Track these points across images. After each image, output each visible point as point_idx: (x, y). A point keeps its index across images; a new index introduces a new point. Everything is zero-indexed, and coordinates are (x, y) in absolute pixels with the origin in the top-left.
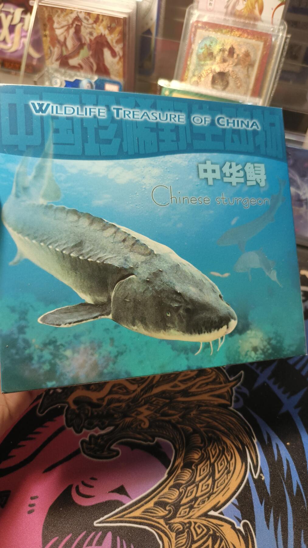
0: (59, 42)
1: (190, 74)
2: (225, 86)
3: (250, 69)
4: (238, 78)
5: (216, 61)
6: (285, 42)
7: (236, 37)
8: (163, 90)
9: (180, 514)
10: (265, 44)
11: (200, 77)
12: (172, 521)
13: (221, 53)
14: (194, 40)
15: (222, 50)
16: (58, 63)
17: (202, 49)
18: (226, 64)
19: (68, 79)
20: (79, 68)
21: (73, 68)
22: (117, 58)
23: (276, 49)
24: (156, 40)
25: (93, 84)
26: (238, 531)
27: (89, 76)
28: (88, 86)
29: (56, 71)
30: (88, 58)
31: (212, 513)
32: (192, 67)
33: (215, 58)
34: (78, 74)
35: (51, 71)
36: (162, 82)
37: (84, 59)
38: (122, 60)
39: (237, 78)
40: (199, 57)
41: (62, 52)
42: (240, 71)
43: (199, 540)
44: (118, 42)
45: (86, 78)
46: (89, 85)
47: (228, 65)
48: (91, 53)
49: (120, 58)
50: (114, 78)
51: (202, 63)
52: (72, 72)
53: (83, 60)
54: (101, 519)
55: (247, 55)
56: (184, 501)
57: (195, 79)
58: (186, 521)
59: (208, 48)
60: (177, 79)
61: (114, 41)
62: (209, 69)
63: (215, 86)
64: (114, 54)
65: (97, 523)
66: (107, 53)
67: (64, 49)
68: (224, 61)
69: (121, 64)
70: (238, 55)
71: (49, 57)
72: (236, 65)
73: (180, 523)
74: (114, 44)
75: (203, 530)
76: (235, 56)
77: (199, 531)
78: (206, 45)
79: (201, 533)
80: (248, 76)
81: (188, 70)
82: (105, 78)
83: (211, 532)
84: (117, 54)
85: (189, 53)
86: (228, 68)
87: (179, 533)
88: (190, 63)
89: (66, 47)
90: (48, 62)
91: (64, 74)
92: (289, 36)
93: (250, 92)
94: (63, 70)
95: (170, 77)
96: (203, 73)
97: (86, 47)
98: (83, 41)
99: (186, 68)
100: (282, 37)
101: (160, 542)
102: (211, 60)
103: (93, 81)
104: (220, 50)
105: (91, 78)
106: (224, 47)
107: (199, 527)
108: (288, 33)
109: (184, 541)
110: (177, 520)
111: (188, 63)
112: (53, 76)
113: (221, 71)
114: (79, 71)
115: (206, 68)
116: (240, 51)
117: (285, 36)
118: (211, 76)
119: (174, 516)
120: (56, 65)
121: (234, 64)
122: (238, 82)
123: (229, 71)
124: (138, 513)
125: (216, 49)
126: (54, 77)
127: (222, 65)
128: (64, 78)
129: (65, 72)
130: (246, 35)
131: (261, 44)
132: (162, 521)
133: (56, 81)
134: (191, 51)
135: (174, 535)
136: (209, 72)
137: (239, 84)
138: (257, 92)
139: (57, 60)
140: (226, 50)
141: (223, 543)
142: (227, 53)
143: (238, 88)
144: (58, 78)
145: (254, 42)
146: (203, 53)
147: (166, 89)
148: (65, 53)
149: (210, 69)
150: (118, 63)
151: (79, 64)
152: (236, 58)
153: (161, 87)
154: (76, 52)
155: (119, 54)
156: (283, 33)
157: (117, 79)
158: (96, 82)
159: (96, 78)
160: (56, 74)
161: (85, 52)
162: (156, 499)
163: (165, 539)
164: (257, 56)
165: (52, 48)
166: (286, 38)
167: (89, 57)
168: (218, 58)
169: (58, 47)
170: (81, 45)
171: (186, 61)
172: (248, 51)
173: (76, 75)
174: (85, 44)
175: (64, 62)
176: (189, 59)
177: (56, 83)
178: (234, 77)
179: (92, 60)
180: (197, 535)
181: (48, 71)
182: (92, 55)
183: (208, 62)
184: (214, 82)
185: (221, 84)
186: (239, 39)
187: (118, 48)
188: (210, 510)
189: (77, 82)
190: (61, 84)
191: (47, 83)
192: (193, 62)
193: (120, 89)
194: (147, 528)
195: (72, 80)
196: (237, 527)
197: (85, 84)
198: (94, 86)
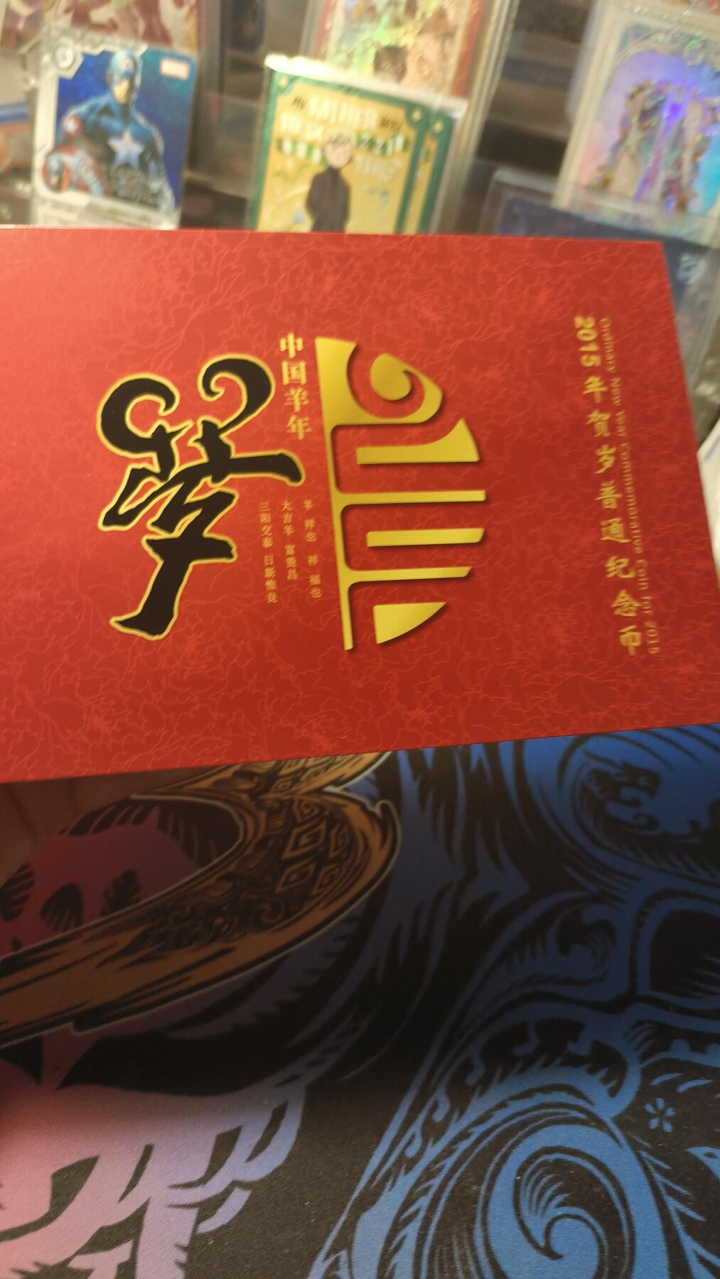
1: (331, 47)
2: (400, 74)
5: (382, 23)
8: (276, 77)
9: (277, 787)
11: (350, 56)
12: (262, 797)
16: (69, 17)
18: (401, 31)
19: (88, 50)
21: (99, 27)
25: (138, 60)
26: (371, 815)
27: (131, 43)
28: (128, 65)
29: (65, 32)
31: (330, 789)
32: (335, 35)
33: (380, 17)
34: (109, 39)
35: (54, 33)
36: (274, 61)
38: (195, 12)
39: (422, 60)
40: (348, 14)
43: (304, 823)
45: (123, 47)
46: (131, 63)
47: (406, 33)
49: (191, 10)
51: (356, 26)
52: (97, 36)
55: (441, 14)
56: (286, 771)
57: (341, 57)
58: (287, 797)
60: (306, 54)
62: (368, 40)
68: (397, 23)
69: (192, 21)
70: (424, 14)
72: (421, 32)
73: (276, 800)
75: (313, 811)
76: (419, 15)
77: (306, 811)
79: (309, 814)
81: (328, 39)
83: (327, 813)
85: (329, 6)
87: (272, 813)
88: (332, 25)
90: (49, 16)
91: (79, 40)
93: (447, 88)
94: (78, 32)
95: (291, 51)
96: (357, 47)
99: (323, 35)
101: (240, 824)
102: (371, 21)
103: (138, 54)
105: (135, 48)
107: (307, 806)
109: (280, 823)
110: (270, 796)
111: (328, 25)
112: (59, 43)
115: (364, 36)
118: (372, 53)
119: (267, 790)
120: (65, 22)
121: (417, 32)
124: (204, 785)
126: (61, 45)
127: (393, 32)
128: (79, 48)
129: (82, 37)
132: (245, 797)
133: (64, 54)
135: (263, 815)
136: (369, 45)
137: (426, 73)
138: (462, 87)
139: (67, 11)
141: (345, 829)
142: (401, 8)
144: (68, 47)
146: (356, 7)
147: (282, 75)
149: (371, 40)
150: (187, 18)
153: (272, 72)
157: (185, 51)
158: (143, 56)
159: (143, 48)
160: (64, 40)
162: (236, 768)
163: (250, 821)
164: (461, 18)
168: (385, 19)
171: (324, 21)
173: (102, 42)
176: (329, 18)
177: (64, 58)
180: (303, 815)
181: (48, 33)
183: (367, 26)
188: (328, 785)
189: (106, 57)
190: (74, 61)
191: (46, 58)
192: (337, 22)
193: (191, 72)
194: (218, 804)
195: (97, 51)
196: (370, 808)
197: (121, 61)
198: (140, 65)
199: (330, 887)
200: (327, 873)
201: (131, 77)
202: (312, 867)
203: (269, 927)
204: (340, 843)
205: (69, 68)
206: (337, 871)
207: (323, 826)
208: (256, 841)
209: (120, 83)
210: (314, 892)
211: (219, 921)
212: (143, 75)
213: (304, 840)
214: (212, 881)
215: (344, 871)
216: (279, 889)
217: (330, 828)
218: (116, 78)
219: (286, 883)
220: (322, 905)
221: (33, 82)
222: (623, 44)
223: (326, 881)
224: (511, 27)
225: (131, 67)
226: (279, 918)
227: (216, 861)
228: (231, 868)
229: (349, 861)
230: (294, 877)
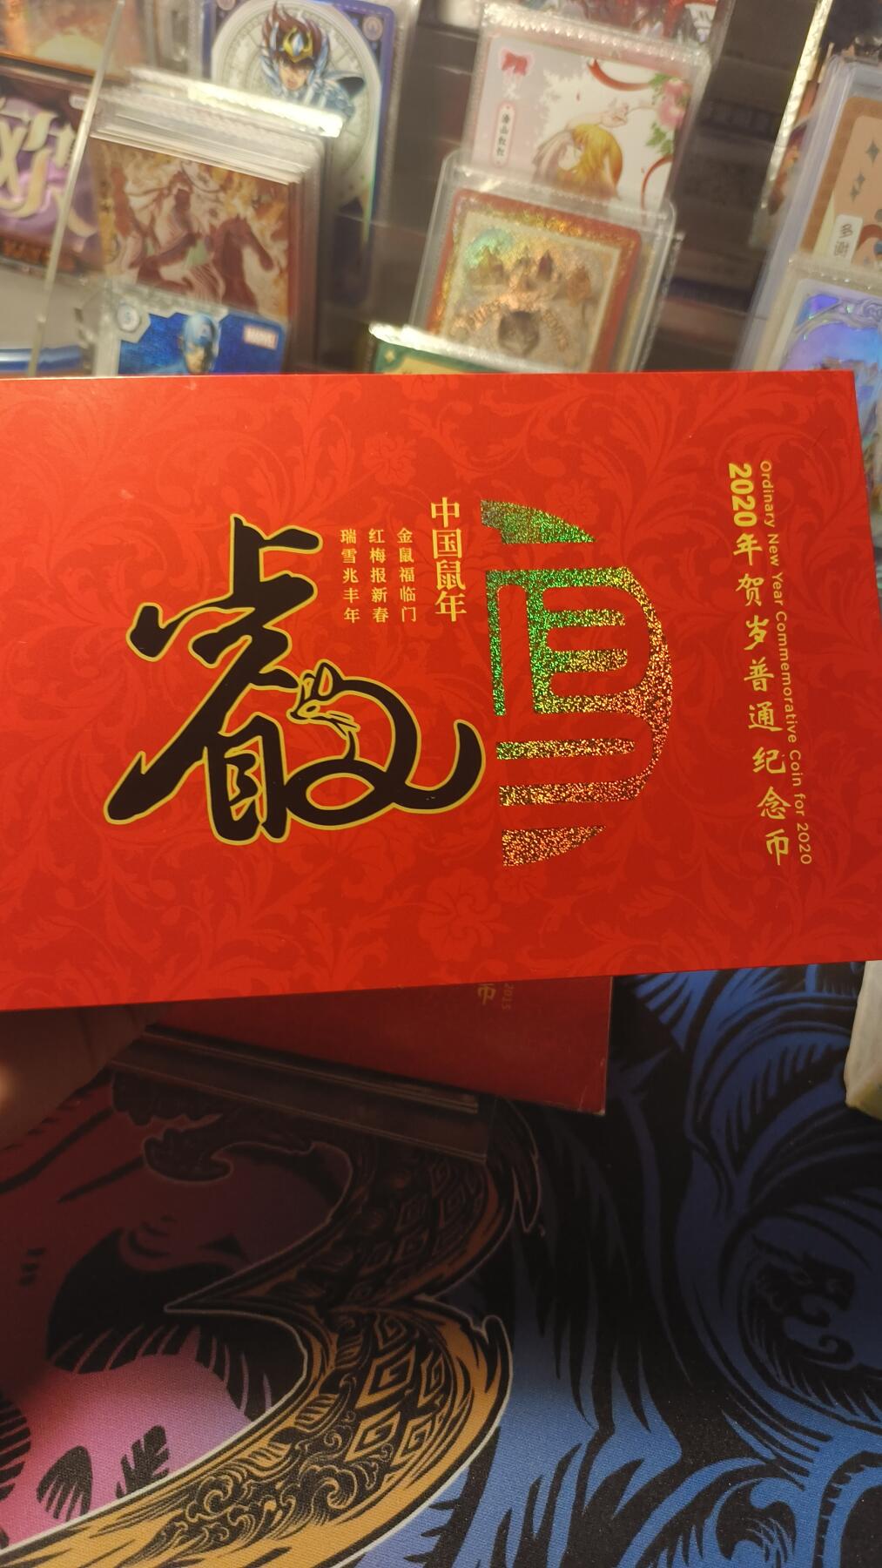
0: (138, 226)
1: (449, 312)
2: (531, 345)
3: (589, 310)
4: (560, 327)
5: (511, 285)
6: (671, 251)
7: (557, 234)
8: (381, 348)
9: (353, 1297)
10: (623, 255)
11: (471, 321)
12: (334, 1310)
13: (522, 268)
14: (460, 235)
15: (524, 262)
16: (135, 272)
17: (477, 256)
18: (533, 295)
19: (157, 311)
20: (184, 286)
21: (171, 286)
22: (274, 273)
23: (649, 267)
24: (372, 228)
25: (217, 325)
26: (474, 1337)
27: (208, 307)
28: (204, 331)
29: (130, 290)
30: (205, 268)
31: (423, 1298)
32: (453, 296)
33: (508, 279)
34: (182, 300)
35: (116, 290)
36: (380, 331)
37: (198, 269)
38: (286, 276)
39: (558, 327)
40: (471, 276)
41: (144, 249)
42: (567, 313)
43: (388, 1351)
44: (276, 236)
45: (200, 310)
46: (208, 328)
47: (539, 297)
48: (212, 255)
49: (281, 272)
50: (266, 313)
51: (478, 287)
52: (168, 297)
53: (195, 270)
54: (180, 1300)
55: (582, 276)
56: (366, 1271)
57: (461, 323)
58: (364, 1311)
59: (491, 255)
60: (417, 325)
61: (268, 234)
62: (493, 304)
63: (508, 343)
64: (266, 261)
65: (171, 1307)
66: (250, 260)
67: (149, 242)
68: (529, 286)
69: (283, 285)
70: (560, 276)
71: (114, 258)
72: (556, 298)
73: (351, 1315)
74: (266, 240)
75: (399, 1332)
76: (555, 275)
77: (390, 1333)
78: (487, 248)
79: (395, 1336)
80: (585, 324)
81: (445, 303)
82: (244, 313)
83: (417, 1336)
84: (275, 263)
85: (446, 264)
86: (539, 304)
87: (346, 1334)
88: (450, 287)
89: (155, 239)
90: (110, 269)
91: (147, 300)
92: (680, 237)
94: (145, 290)
95: (399, 320)
96: (480, 312)
97: (201, 244)
98: (195, 228)
99: (438, 298)
100: (665, 238)
101: (305, 1353)
102: (498, 282)
103: (216, 320)
104: (520, 262)
105: (213, 312)
106: (530, 256)
107: (391, 1325)
108: (678, 228)
109: (356, 1350)
110: (344, 1308)
111: (445, 286)
112: (122, 302)
113: (522, 309)
114: (184, 294)
115: (487, 300)
116: (567, 265)
117: (670, 235)
118: (497, 318)
119: (339, 1300)
120: (130, 276)
121: (552, 296)
122: (560, 336)
123: (539, 311)
124: (260, 1291)
125: (509, 258)
126: (125, 304)
127: (524, 296)
128: (147, 309)
129: (151, 295)
130: (579, 231)
131: (615, 254)
132: (312, 1310)
133: (128, 313)
134: (451, 262)
135: (335, 1337)
136: (493, 309)
137: (562, 342)
139: (132, 265)
140: (534, 262)
141: (441, 1360)
142: (534, 269)
143: (562, 349)
144: (133, 307)
145: (597, 246)
146: (480, 265)
147: (390, 346)
148: (151, 251)
149: (496, 304)
150: (276, 282)
151: (185, 279)
152: (558, 283)
153: (378, 342)
154: (177, 252)
155: (279, 263)
156: (666, 230)
157: (273, 318)
158: (223, 322)
159: (223, 312)
160: (128, 299)
161: (198, 254)
162: (303, 1266)
163: (317, 1346)
164: (605, 281)
165: (120, 238)
166: (674, 241)
167: (207, 265)
168: (515, 280)
169: (134, 237)
170: (191, 239)
171: (440, 281)
172: (583, 268)
173: (176, 303)
174: (199, 235)
175: (148, 271)
176: (447, 278)
177: (129, 319)
178: (551, 325)
179: (214, 272)
180: (386, 1340)
181: (109, 290)
182: (215, 262)
183: (492, 287)
184: (504, 331)
185: (522, 338)
186: (564, 240)
187: (277, 250)
188: (418, 1292)
189: (179, 319)
190: (140, 322)
191: (106, 318)
192: (456, 284)
193: (279, 342)
194: (279, 1321)
195: (167, 314)
196: (474, 1328)
197: (196, 326)
198: (219, 331)
199: (418, 1453)
200: (415, 1429)
201: (207, 346)
202: (395, 1420)
203: (335, 1514)
204: (433, 1382)
205: (133, 332)
206: (428, 1427)
207: (411, 1356)
208: (323, 1379)
209: (194, 352)
210: (398, 1460)
211: (271, 1505)
212: (222, 343)
213: (387, 1378)
214: (264, 1443)
215: (437, 1426)
216: (351, 1455)
217: (420, 1358)
218: (190, 345)
219: (361, 1447)
220: (408, 1479)
221: (90, 337)
222: (802, 317)
223: (413, 1443)
224: (665, 291)
225: (208, 334)
226: (351, 1499)
227: (270, 1411)
228: (290, 1422)
229: (445, 1410)
230: (371, 1436)
